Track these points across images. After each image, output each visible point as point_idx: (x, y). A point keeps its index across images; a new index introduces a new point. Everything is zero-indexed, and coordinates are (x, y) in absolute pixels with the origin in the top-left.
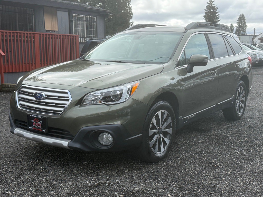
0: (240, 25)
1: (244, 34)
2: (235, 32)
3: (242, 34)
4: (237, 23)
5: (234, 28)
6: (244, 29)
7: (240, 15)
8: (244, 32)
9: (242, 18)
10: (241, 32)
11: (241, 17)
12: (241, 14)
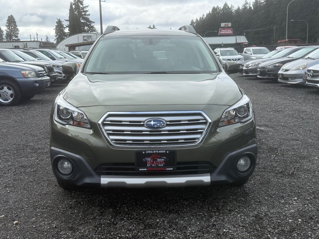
0: (11, 28)
1: (17, 40)
2: (5, 37)
3: (15, 40)
4: (6, 26)
5: (3, 32)
6: (16, 33)
7: (9, 17)
8: (17, 37)
9: (12, 20)
10: (13, 37)
11: (10, 19)
12: (10, 15)
